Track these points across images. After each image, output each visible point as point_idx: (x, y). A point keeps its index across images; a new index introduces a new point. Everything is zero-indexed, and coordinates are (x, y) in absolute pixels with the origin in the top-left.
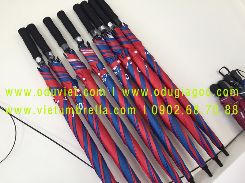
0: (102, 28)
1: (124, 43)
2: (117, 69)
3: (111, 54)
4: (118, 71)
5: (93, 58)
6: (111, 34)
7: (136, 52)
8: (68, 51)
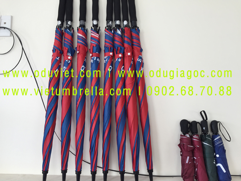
0: (118, 22)
1: (126, 42)
2: (106, 58)
3: (109, 45)
4: (106, 61)
5: (95, 41)
6: (120, 30)
7: (129, 54)
8: (83, 26)
